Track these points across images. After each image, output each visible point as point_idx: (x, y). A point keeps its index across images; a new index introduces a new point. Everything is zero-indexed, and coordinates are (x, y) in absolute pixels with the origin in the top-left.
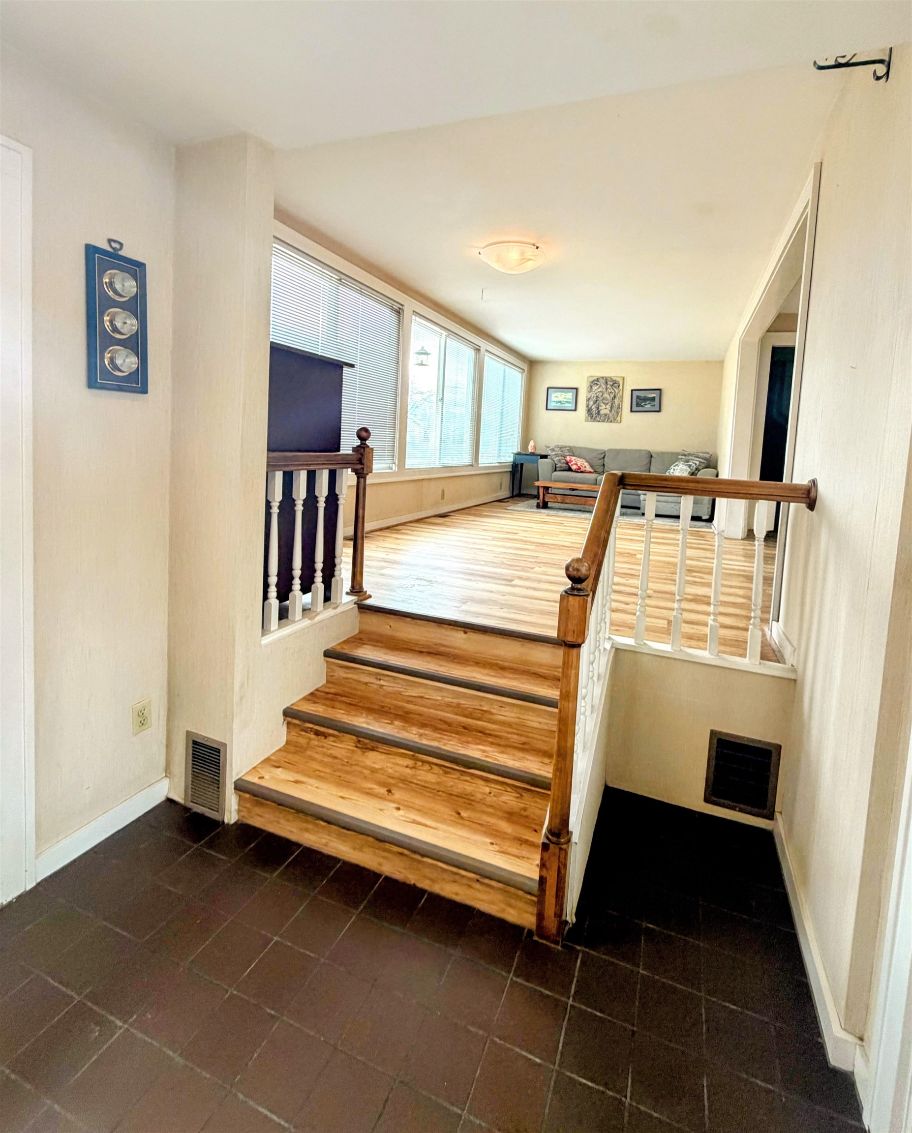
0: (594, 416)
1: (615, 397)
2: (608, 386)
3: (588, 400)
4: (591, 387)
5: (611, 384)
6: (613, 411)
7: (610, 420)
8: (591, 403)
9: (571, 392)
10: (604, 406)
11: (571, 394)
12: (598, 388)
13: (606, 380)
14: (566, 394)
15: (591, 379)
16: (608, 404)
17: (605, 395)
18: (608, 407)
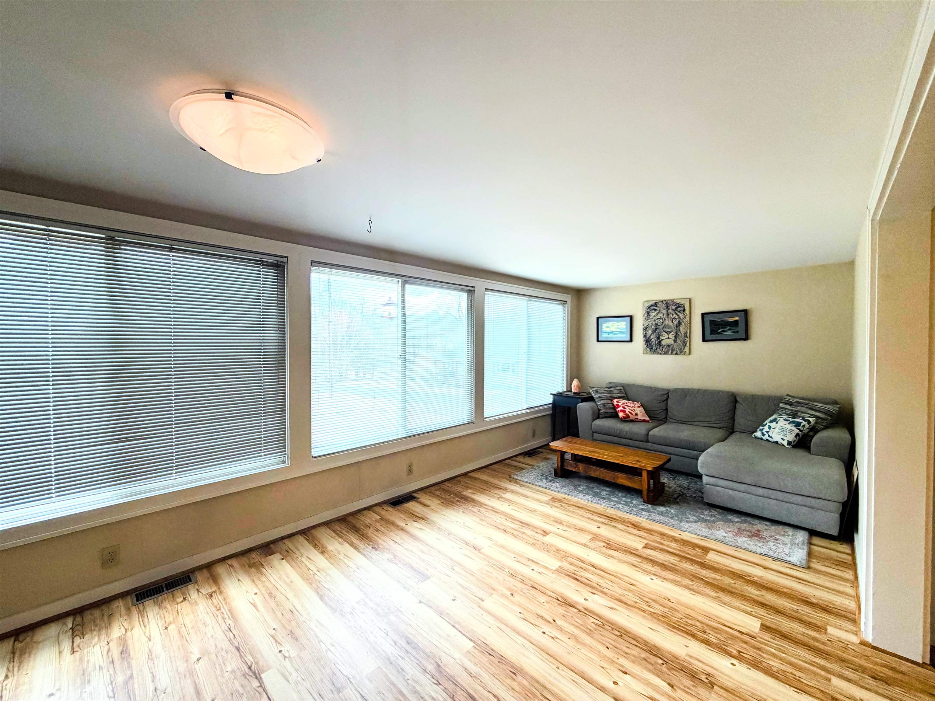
0: (654, 347)
1: (680, 323)
2: (670, 311)
3: (645, 329)
4: (648, 313)
5: (674, 308)
6: (678, 341)
7: (675, 352)
8: (650, 332)
9: (624, 321)
10: (666, 336)
11: (625, 323)
12: (657, 314)
13: (667, 304)
14: (619, 324)
15: (648, 305)
16: (671, 332)
17: (667, 322)
18: (672, 336)
